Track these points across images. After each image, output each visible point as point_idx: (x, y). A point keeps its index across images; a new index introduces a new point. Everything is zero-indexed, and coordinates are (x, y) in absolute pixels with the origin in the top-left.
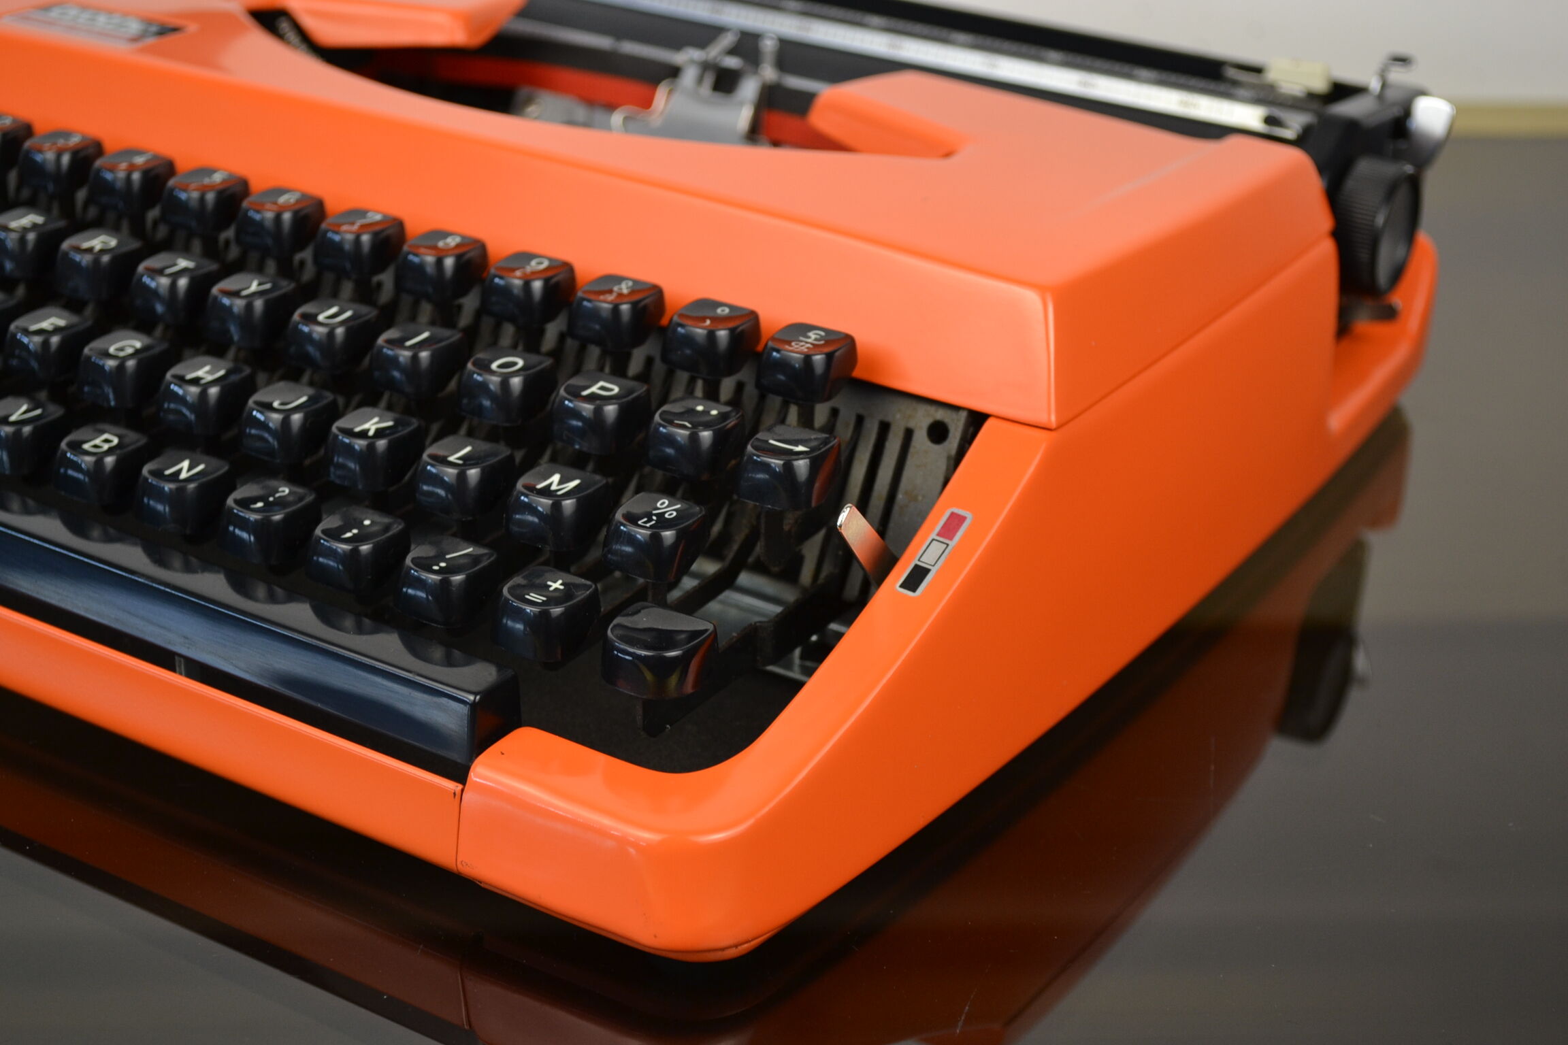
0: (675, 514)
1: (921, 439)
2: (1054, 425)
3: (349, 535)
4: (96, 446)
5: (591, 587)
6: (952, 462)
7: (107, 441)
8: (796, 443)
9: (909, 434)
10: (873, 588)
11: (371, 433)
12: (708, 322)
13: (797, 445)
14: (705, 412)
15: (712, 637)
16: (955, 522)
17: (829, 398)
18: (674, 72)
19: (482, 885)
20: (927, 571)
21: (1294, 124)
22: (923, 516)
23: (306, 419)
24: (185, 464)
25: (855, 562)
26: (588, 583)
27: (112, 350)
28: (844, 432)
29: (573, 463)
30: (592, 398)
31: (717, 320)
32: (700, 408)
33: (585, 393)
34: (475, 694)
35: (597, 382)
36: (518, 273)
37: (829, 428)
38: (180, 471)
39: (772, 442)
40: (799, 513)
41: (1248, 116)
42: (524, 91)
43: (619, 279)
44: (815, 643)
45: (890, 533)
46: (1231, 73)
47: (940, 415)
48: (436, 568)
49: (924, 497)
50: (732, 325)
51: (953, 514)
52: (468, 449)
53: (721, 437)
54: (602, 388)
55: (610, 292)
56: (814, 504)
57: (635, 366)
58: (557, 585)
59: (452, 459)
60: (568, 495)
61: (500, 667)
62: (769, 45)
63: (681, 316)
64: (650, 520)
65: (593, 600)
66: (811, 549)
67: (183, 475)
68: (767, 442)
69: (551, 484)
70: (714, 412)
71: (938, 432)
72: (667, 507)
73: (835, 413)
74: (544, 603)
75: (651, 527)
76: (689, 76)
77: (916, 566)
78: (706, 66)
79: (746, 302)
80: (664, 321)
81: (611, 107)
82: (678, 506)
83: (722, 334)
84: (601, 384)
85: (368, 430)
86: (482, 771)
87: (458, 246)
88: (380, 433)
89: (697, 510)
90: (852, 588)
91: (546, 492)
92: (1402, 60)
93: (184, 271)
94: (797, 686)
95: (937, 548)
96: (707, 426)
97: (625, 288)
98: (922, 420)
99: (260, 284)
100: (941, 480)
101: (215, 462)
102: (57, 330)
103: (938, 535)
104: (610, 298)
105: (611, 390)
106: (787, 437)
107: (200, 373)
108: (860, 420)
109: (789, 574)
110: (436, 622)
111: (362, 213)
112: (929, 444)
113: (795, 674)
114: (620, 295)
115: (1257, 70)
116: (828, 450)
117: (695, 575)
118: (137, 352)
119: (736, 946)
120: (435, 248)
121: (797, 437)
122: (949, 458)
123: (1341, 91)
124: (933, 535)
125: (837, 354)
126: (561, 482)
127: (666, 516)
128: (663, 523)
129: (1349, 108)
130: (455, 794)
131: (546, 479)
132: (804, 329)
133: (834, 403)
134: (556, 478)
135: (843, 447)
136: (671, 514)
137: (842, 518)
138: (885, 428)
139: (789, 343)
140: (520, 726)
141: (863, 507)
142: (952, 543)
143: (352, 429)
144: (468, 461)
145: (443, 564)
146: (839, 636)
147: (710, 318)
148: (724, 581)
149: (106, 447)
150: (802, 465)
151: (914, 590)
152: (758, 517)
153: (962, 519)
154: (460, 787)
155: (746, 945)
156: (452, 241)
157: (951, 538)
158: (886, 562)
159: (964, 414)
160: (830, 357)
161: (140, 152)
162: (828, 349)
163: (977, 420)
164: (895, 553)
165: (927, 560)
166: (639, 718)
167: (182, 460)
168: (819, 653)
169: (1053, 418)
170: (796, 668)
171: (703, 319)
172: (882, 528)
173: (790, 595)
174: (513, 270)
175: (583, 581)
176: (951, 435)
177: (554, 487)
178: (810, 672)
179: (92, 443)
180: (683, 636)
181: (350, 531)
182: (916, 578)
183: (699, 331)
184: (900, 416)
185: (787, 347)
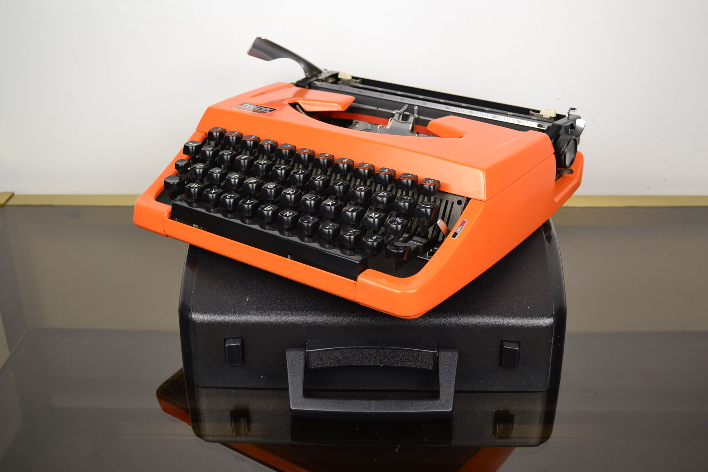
0: (401, 221)
1: (455, 204)
2: (486, 200)
3: (327, 228)
4: (267, 209)
5: (382, 238)
6: (463, 209)
7: (269, 208)
8: (428, 205)
9: (453, 203)
10: (445, 238)
11: (331, 205)
12: (406, 178)
13: (428, 206)
14: (407, 199)
15: (409, 248)
16: (463, 223)
17: (434, 195)
18: (393, 115)
19: (360, 304)
20: (457, 233)
21: (545, 126)
22: (456, 222)
23: (315, 202)
24: (288, 213)
25: (441, 232)
26: (382, 237)
27: (268, 187)
28: (438, 203)
29: (377, 211)
30: (380, 196)
31: (408, 178)
32: (405, 198)
33: (379, 195)
34: (358, 261)
35: (382, 192)
36: (362, 168)
37: (435, 202)
38: (287, 214)
39: (422, 205)
40: (428, 221)
41: (534, 125)
42: (355, 121)
43: (386, 169)
44: (432, 252)
45: (449, 226)
46: (531, 112)
47: (460, 198)
48: (347, 234)
49: (456, 217)
50: (412, 179)
51: (463, 221)
52: (353, 208)
53: (410, 205)
54: (383, 194)
55: (384, 172)
56: (432, 219)
57: (389, 189)
58: (375, 238)
59: (349, 210)
60: (376, 218)
61: (362, 256)
62: (416, 108)
63: (400, 177)
64: (395, 223)
65: (383, 241)
66: (431, 230)
67: (288, 215)
68: (421, 205)
69: (372, 216)
70: (409, 199)
71: (459, 203)
72: (399, 220)
73: (436, 198)
74: (372, 242)
75: (396, 224)
76: (397, 116)
77: (455, 233)
78: (400, 114)
79: (415, 173)
80: (396, 178)
81: (377, 124)
82: (401, 220)
83: (410, 181)
84: (382, 193)
85: (330, 204)
86: (360, 278)
87: (347, 161)
88: (332, 205)
89: (405, 221)
90: (440, 239)
91: (371, 217)
92: (573, 109)
93: (283, 168)
94: (428, 261)
95: (459, 228)
96: (407, 202)
97: (387, 171)
98: (456, 200)
99: (301, 171)
100: (460, 213)
101: (294, 212)
102: (255, 183)
103: (460, 225)
104: (384, 173)
105: (385, 194)
106: (426, 204)
107: (290, 192)
108: (441, 200)
109: (425, 236)
110: (348, 246)
111: (324, 154)
112: (457, 205)
113: (428, 259)
114: (386, 172)
115: (538, 112)
116: (434, 207)
117: (403, 237)
118: (274, 187)
119: (417, 315)
120: (342, 162)
121: (428, 204)
122: (462, 208)
123: (559, 117)
124: (459, 226)
125: (436, 185)
126: (374, 215)
127: (399, 222)
128: (398, 224)
129: (560, 122)
130: (354, 283)
131: (371, 214)
132: (429, 179)
133: (435, 196)
134: (373, 214)
135: (438, 206)
136: (400, 222)
137: (438, 222)
138: (447, 202)
139: (425, 183)
140: (367, 269)
141: (443, 219)
142: (463, 227)
143: (326, 204)
144: (353, 211)
145: (349, 234)
146: (437, 250)
147: (407, 177)
148: (410, 238)
149: (269, 209)
150: (429, 210)
151: (454, 237)
152: (419, 222)
153: (465, 222)
154: (355, 282)
155: (419, 315)
156: (346, 160)
157: (463, 226)
158: (448, 232)
159: (465, 198)
160: (434, 186)
161: (269, 140)
162: (434, 184)
163: (468, 199)
164: (450, 230)
165: (457, 231)
166: (394, 266)
167: (287, 212)
168: (432, 254)
169: (486, 199)
170: (427, 257)
171: (405, 178)
172: (447, 224)
173: (424, 241)
174: (361, 167)
175: (380, 237)
176: (462, 203)
177: (373, 216)
178: (430, 258)
179: (266, 208)
180: (402, 248)
181: (327, 227)
182: (455, 235)
183: (405, 181)
184: (451, 199)
185: (425, 184)
